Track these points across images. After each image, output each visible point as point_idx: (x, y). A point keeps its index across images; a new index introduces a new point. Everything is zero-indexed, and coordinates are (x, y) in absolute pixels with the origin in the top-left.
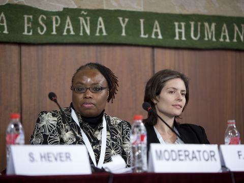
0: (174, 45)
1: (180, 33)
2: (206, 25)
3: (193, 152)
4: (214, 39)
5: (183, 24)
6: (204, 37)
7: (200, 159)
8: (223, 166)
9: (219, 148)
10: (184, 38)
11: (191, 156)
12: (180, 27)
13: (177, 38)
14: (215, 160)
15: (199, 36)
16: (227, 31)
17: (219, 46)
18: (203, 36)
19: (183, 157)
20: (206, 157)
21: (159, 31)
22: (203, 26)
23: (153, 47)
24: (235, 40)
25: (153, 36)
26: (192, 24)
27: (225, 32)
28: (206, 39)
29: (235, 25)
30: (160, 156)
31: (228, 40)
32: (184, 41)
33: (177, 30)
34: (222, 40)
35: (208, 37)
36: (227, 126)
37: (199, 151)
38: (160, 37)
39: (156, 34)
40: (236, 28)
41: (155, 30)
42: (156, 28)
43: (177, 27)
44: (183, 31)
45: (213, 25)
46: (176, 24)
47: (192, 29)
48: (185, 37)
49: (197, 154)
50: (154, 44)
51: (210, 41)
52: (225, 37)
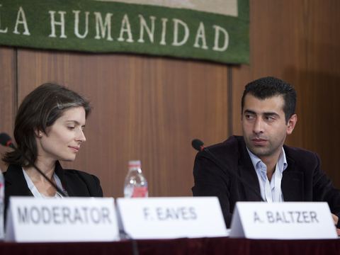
0: (49, 45)
1: (58, 28)
2: (98, 15)
3: (77, 211)
4: (110, 38)
5: (62, 13)
6: (95, 34)
7: (87, 221)
8: (122, 232)
9: (116, 203)
10: (63, 36)
11: (72, 217)
12: (57, 18)
13: (53, 35)
14: (110, 221)
15: (86, 32)
16: (128, 26)
17: (117, 49)
18: (92, 33)
19: (60, 218)
20: (96, 217)
21: (25, 22)
22: (92, 17)
23: (16, 48)
24: (141, 40)
25: (16, 32)
26: (77, 13)
27: (125, 28)
28: (98, 37)
29: (140, 16)
30: (24, 217)
31: (130, 40)
32: (63, 39)
33: (53, 23)
34: (121, 39)
35: (100, 35)
36: (128, 170)
37: (85, 209)
38: (27, 33)
39: (21, 28)
40: (143, 22)
41: (18, 22)
42: (21, 19)
43: (52, 17)
44: (62, 24)
45: (109, 16)
46: (52, 13)
47: (77, 21)
48: (65, 34)
49: (82, 213)
50: (18, 43)
51: (104, 40)
52: (126, 35)
